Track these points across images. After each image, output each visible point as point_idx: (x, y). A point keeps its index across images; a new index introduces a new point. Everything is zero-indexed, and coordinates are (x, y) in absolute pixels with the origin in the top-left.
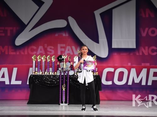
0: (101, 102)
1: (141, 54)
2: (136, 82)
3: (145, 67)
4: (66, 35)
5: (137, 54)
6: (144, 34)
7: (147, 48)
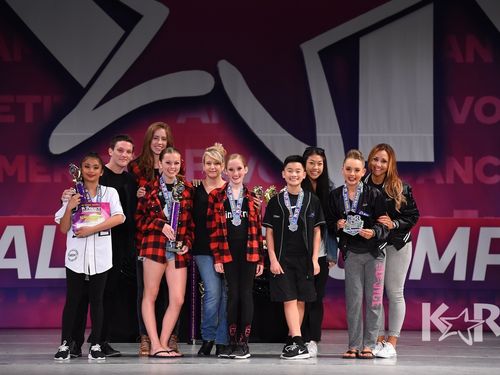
0: (325, 336)
1: (450, 180)
2: (434, 270)
3: (463, 224)
4: (211, 119)
5: (439, 181)
6: (460, 118)
7: (469, 160)
